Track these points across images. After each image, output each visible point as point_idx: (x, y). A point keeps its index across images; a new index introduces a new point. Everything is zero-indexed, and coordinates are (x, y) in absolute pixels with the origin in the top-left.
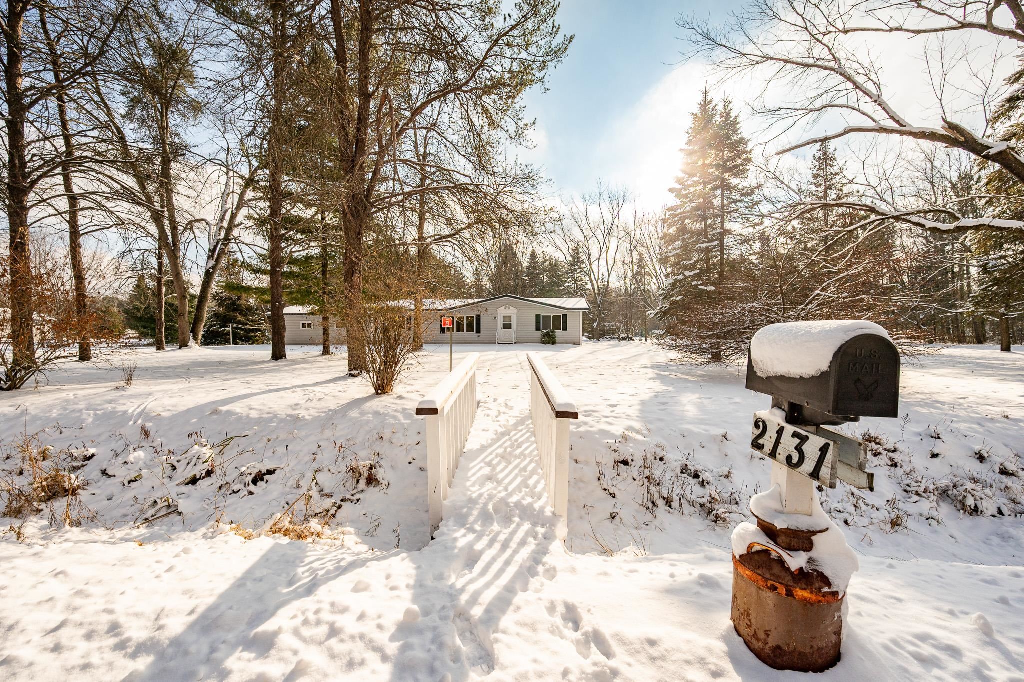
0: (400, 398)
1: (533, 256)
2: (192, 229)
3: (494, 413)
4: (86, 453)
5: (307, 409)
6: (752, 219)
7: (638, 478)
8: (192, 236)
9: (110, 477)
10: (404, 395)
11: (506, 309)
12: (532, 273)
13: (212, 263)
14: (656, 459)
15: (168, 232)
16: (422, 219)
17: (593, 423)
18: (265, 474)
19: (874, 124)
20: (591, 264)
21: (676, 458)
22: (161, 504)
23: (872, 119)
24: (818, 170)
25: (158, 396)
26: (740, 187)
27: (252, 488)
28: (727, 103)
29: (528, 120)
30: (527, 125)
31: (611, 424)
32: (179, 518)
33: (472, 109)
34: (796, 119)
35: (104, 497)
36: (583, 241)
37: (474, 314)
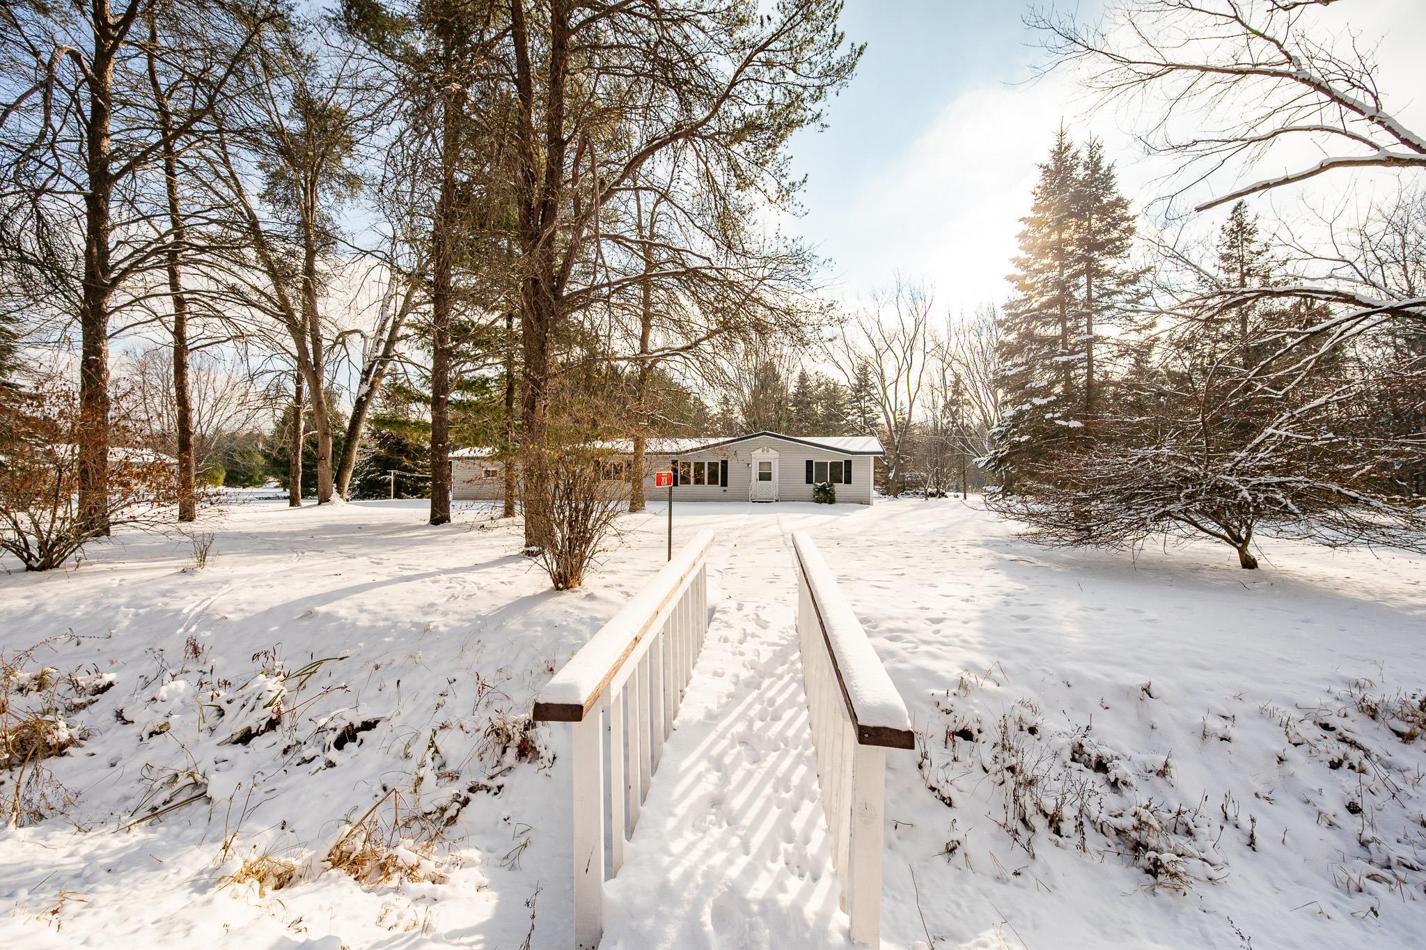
0: (591, 597)
1: (803, 378)
2: (343, 343)
3: (735, 635)
4: (98, 681)
5: (445, 614)
6: (1137, 317)
7: (993, 768)
8: (344, 353)
9: (126, 722)
10: (597, 593)
11: (764, 452)
12: (801, 402)
13: (366, 388)
14: (1021, 729)
15: (310, 346)
16: (646, 327)
17: (904, 653)
18: (359, 730)
19: (1375, 152)
20: (884, 389)
21: (1059, 728)
22: (183, 780)
23: (1371, 144)
24: (1230, 247)
25: (236, 584)
26: (1117, 271)
27: (334, 754)
28: (1094, 148)
29: (794, 175)
30: (793, 184)
31: (935, 657)
32: (206, 808)
33: (713, 161)
34: (1225, 155)
35: (105, 761)
36: (874, 355)
37: (718, 460)
